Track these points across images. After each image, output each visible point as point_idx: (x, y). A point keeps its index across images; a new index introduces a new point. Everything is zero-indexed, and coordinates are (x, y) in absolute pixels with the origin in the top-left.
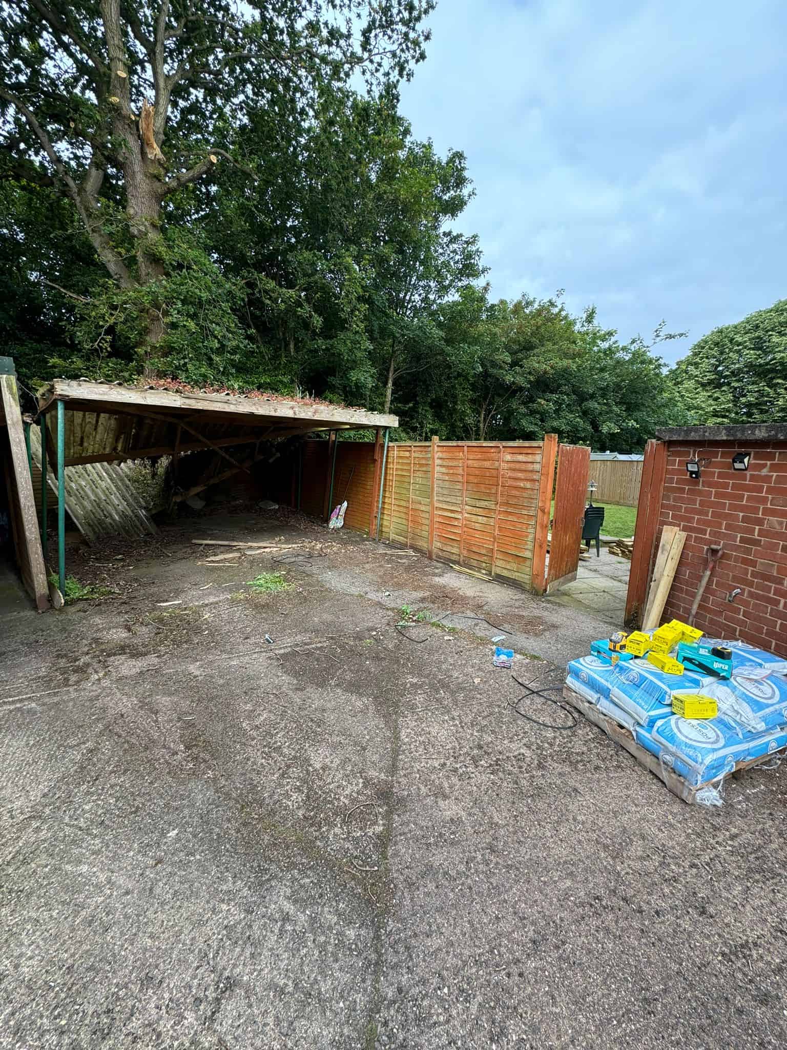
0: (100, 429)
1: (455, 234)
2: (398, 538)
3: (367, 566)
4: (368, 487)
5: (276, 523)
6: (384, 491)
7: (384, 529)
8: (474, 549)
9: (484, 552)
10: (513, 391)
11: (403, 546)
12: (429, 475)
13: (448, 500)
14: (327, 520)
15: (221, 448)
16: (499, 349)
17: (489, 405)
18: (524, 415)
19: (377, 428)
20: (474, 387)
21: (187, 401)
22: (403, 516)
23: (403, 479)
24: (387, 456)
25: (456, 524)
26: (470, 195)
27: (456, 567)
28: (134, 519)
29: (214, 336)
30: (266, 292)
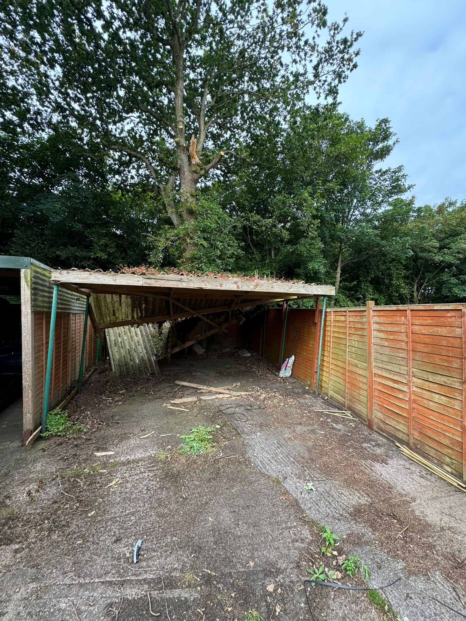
0: (123, 305)
1: (384, 170)
2: (336, 396)
3: (299, 429)
4: (311, 346)
5: (243, 368)
6: (323, 350)
7: (323, 385)
8: (429, 433)
9: (446, 442)
10: (442, 267)
11: (340, 407)
12: (366, 339)
13: (389, 368)
14: (279, 369)
15: (204, 316)
16: (427, 238)
17: (420, 279)
18: (456, 285)
19: (317, 297)
20: (406, 267)
21: (148, 281)
22: (339, 375)
23: (339, 341)
24: (325, 320)
25: (401, 396)
26: (394, 144)
27: (405, 450)
28: (147, 362)
29: (218, 248)
30: (255, 222)
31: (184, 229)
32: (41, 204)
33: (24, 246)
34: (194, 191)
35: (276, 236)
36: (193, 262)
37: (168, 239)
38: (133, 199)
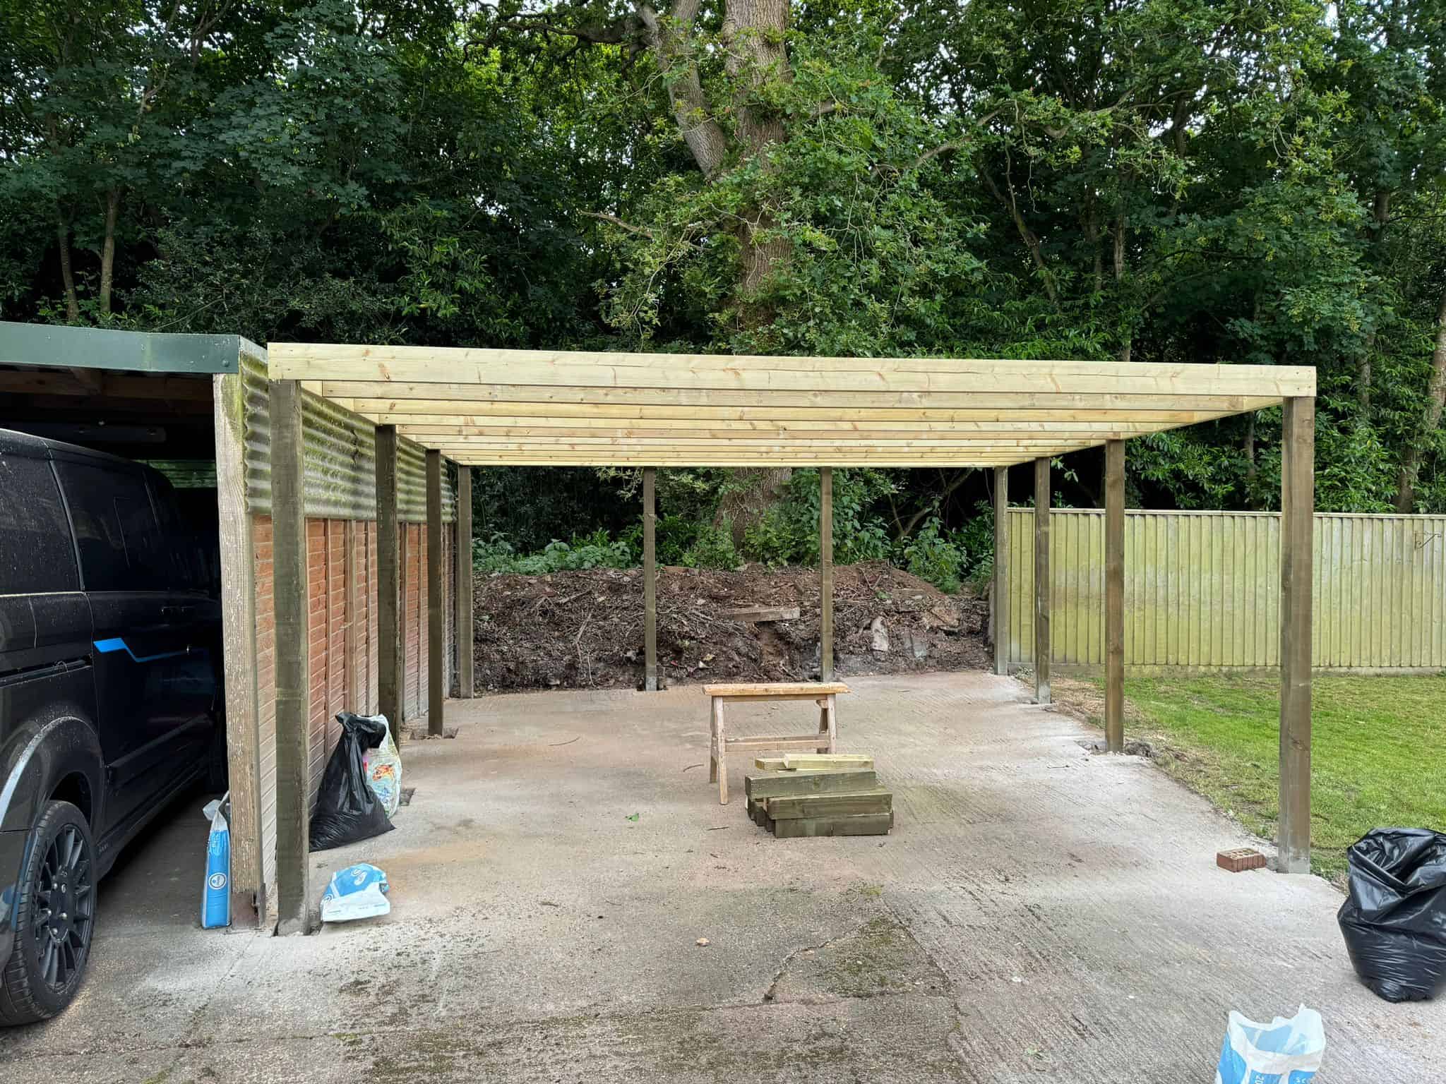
29: (870, 254)
30: (1036, 129)
31: (739, 185)
32: (232, 127)
33: (188, 287)
34: (777, 28)
35: (1135, 181)
36: (771, 318)
37: (676, 231)
38: (544, 75)
